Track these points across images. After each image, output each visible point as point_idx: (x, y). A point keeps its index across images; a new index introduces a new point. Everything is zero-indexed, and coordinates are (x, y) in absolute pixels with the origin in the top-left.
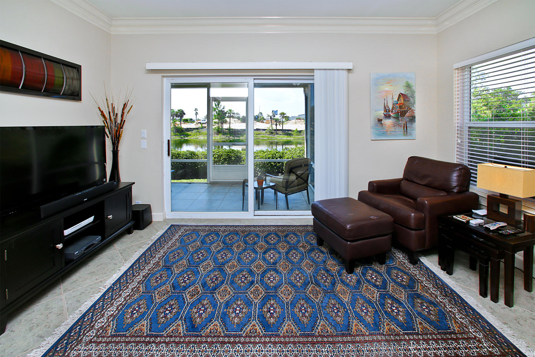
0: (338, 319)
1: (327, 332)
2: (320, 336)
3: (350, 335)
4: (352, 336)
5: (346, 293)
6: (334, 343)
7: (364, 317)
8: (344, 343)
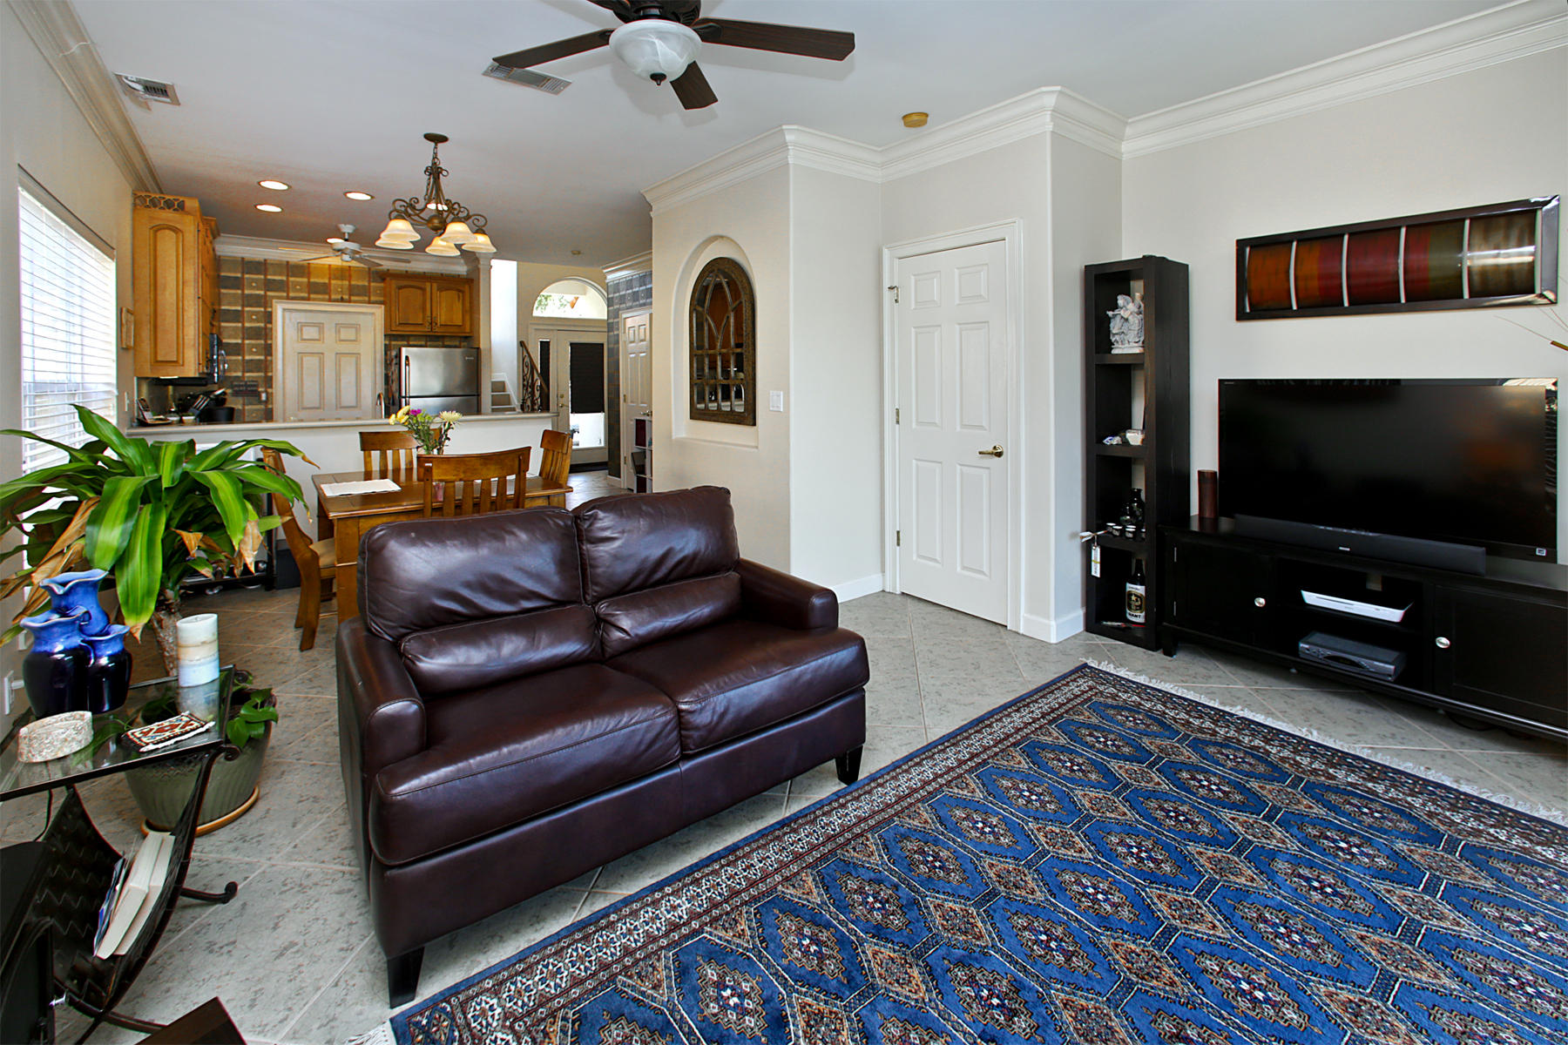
0: (852, 884)
1: (854, 849)
2: (861, 835)
3: (809, 866)
4: (807, 867)
5: (883, 972)
6: (830, 838)
7: (803, 922)
8: (814, 848)
